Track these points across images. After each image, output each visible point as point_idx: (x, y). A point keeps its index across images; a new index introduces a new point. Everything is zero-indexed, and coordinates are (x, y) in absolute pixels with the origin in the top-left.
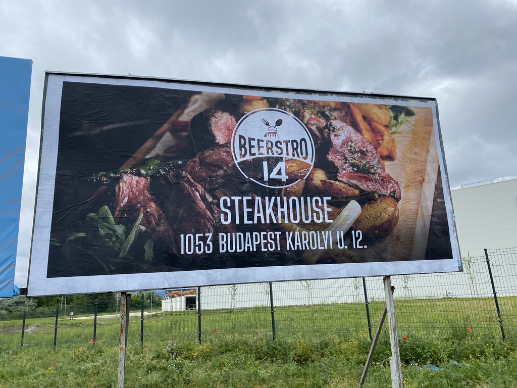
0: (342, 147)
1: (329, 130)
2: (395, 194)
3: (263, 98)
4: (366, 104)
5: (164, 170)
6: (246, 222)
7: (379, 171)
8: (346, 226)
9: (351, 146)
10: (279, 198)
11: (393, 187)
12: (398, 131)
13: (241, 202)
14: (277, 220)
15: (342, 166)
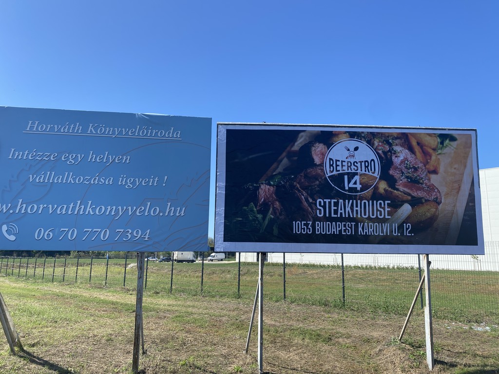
0: (400, 165)
1: (391, 153)
2: (437, 199)
3: (346, 132)
4: (420, 134)
5: (284, 182)
6: (333, 215)
7: (426, 181)
8: (400, 220)
9: (407, 164)
10: (355, 201)
11: (436, 195)
12: (443, 152)
13: (330, 203)
14: (353, 215)
15: (400, 178)
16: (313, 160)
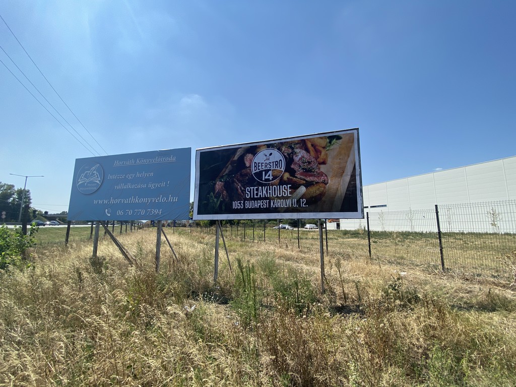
0: (298, 161)
1: (293, 154)
2: (325, 181)
3: (265, 145)
4: (314, 138)
5: (229, 179)
7: (317, 170)
8: (298, 197)
9: (303, 160)
10: (268, 187)
11: (324, 178)
12: (331, 149)
14: (267, 196)
15: (298, 170)
16: (245, 164)
